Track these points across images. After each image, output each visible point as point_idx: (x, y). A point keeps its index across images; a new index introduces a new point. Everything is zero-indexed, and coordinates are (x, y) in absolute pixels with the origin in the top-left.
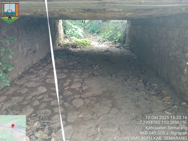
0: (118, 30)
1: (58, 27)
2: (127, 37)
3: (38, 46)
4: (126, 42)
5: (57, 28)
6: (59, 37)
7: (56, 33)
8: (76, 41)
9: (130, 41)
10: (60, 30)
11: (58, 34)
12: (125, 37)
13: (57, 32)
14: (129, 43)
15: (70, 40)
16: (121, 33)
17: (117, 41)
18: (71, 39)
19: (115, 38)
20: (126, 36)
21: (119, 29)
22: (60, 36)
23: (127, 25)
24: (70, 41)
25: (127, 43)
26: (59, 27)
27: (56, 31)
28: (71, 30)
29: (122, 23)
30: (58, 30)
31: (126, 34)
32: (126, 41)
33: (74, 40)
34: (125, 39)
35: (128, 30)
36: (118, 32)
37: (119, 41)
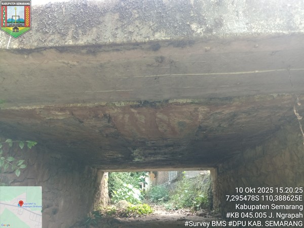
0: (197, 189)
1: (100, 181)
2: (214, 197)
3: (62, 203)
4: (213, 206)
5: (99, 184)
6: (101, 199)
7: (95, 192)
8: (128, 207)
9: (220, 202)
10: (103, 188)
11: (99, 194)
12: (211, 199)
13: (99, 189)
14: (220, 206)
15: (119, 206)
16: (204, 193)
17: (198, 206)
18: (119, 203)
19: (195, 202)
20: (212, 196)
21: (199, 187)
22: (103, 198)
23: (212, 178)
24: (117, 207)
25: (216, 207)
26: (102, 183)
27: (96, 188)
28: (120, 190)
29: (203, 178)
30: (100, 187)
31: (211, 193)
32: (214, 204)
33: (125, 205)
34: (212, 201)
35: (213, 185)
36: (198, 192)
37: (203, 206)
